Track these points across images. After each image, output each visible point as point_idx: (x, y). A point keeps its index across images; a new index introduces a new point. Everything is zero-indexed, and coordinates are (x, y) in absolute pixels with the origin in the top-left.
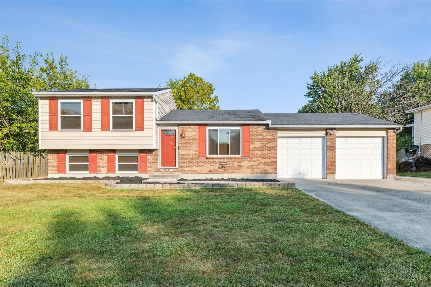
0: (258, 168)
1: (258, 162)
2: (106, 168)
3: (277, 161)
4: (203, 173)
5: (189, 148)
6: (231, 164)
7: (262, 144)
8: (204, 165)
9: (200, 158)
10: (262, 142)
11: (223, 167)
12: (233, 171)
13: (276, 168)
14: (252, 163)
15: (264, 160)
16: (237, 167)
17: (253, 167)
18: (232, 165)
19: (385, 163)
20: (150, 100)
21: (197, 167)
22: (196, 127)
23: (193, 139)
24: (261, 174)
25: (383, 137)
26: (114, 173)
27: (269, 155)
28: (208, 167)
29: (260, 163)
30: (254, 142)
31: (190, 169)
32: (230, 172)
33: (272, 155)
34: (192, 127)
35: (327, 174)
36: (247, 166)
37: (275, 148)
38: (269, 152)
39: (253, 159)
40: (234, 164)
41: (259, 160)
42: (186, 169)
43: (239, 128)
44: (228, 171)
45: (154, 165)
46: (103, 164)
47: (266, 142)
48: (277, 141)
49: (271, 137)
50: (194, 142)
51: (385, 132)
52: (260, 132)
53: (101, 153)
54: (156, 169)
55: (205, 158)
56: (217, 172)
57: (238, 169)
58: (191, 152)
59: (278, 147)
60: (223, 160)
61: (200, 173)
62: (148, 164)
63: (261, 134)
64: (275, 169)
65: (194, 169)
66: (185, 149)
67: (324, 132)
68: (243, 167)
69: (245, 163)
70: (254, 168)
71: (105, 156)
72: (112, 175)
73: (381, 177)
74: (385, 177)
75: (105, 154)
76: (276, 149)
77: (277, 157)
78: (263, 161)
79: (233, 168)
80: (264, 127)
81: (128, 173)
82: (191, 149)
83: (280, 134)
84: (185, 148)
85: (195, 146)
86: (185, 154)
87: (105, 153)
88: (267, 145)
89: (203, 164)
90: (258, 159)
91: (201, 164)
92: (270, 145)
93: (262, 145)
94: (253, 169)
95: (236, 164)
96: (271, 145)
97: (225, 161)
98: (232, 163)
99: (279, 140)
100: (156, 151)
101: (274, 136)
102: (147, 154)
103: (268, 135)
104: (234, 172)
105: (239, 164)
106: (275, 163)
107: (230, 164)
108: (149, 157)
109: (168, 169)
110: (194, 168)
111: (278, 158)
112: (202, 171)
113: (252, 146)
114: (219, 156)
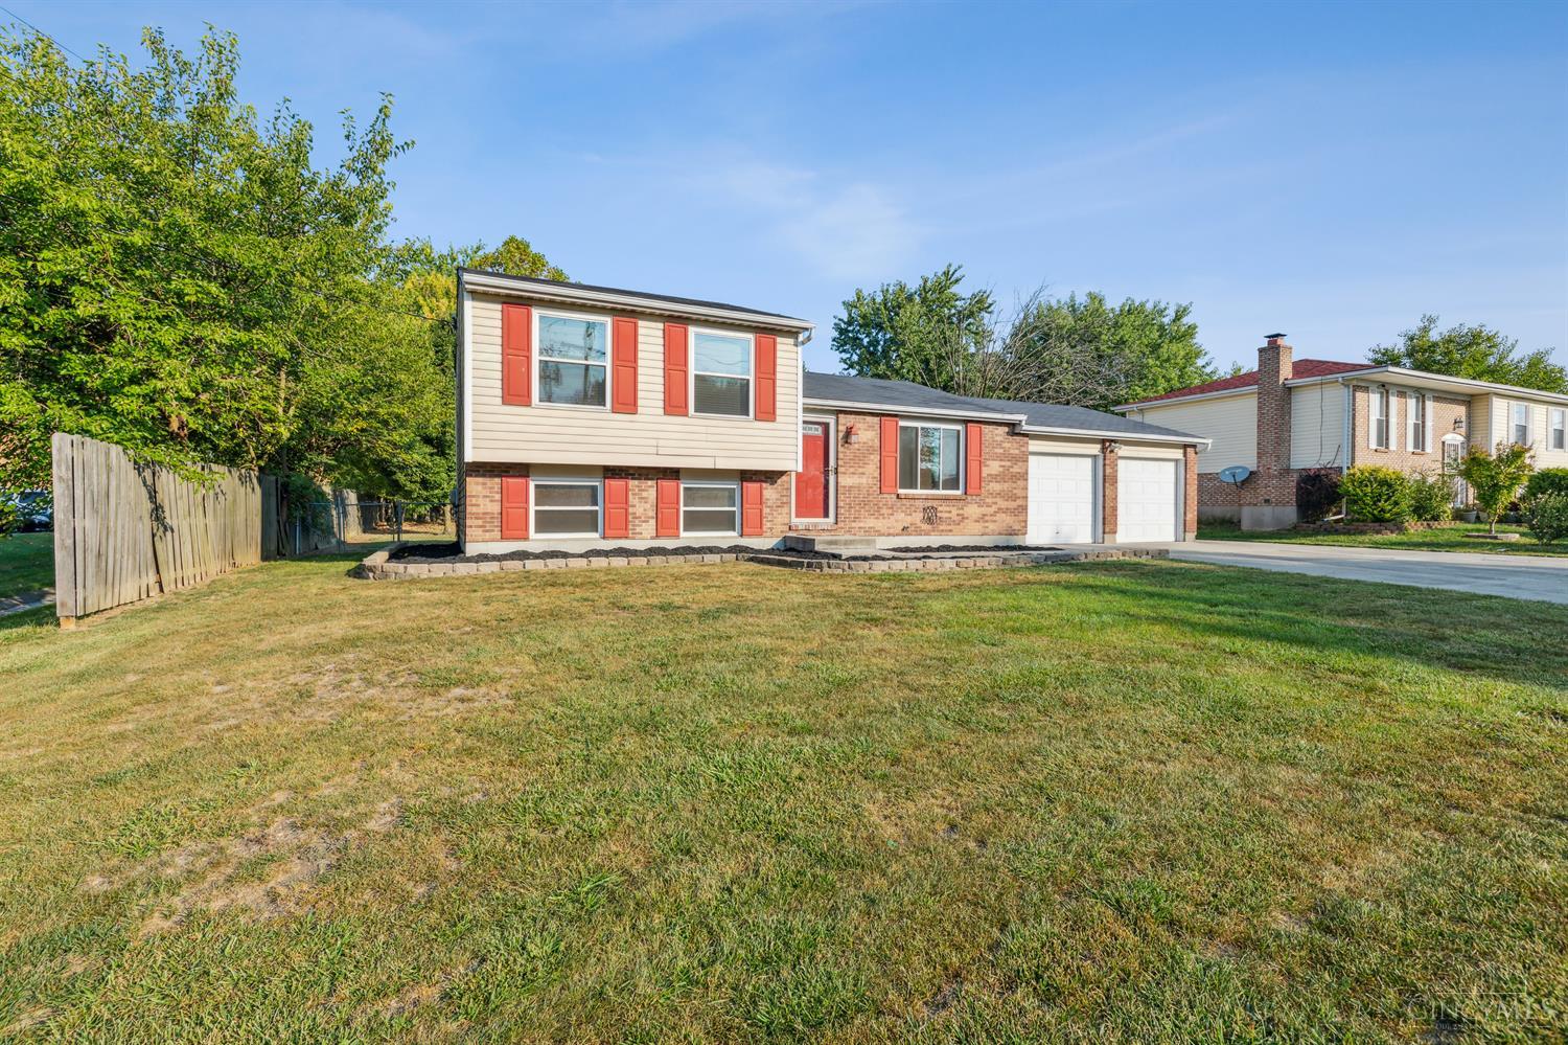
0: (995, 521)
1: (994, 508)
2: (653, 522)
3: (1027, 506)
4: (889, 535)
5: (861, 470)
6: (946, 512)
7: (1003, 466)
8: (892, 514)
9: (885, 496)
10: (1003, 463)
11: (930, 521)
12: (949, 528)
13: (1026, 521)
14: (984, 510)
15: (1006, 503)
16: (956, 518)
17: (986, 518)
18: (947, 515)
19: (1182, 511)
20: (791, 341)
21: (877, 518)
22: (877, 419)
23: (870, 450)
24: (1000, 534)
25: (1176, 461)
26: (677, 536)
27: (1015, 491)
28: (902, 519)
29: (999, 509)
30: (988, 463)
31: (862, 525)
32: (942, 531)
33: (1018, 492)
34: (869, 419)
35: (1104, 533)
36: (975, 517)
37: (1024, 476)
38: (1014, 485)
39: (987, 500)
40: (950, 512)
41: (996, 503)
42: (853, 525)
43: (959, 427)
44: (941, 528)
45: (781, 514)
46: (645, 510)
47: (1009, 464)
48: (1027, 461)
49: (1017, 452)
50: (872, 457)
51: (1182, 451)
52: (999, 439)
53: (640, 479)
54: (785, 524)
55: (894, 497)
56: (919, 532)
57: (959, 524)
58: (864, 480)
59: (1030, 476)
60: (930, 503)
61: (884, 535)
62: (766, 510)
63: (1000, 445)
64: (1023, 524)
65: (871, 525)
66: (853, 473)
67: (1099, 446)
68: (967, 518)
69: (972, 510)
70: (987, 521)
71: (650, 487)
72: (670, 544)
73: (1173, 539)
74: (1182, 539)
75: (650, 483)
76: (1027, 480)
77: (1027, 497)
78: (1003, 504)
79: (950, 521)
80: (1006, 429)
81: (712, 538)
82: (863, 474)
83: (1034, 446)
84: (852, 470)
85: (872, 468)
86: (851, 487)
87: (652, 479)
88: (1011, 470)
89: (890, 511)
90: (994, 500)
91: (884, 511)
92: (1016, 469)
93: (1001, 469)
94: (986, 524)
95: (955, 511)
96: (1019, 471)
97: (935, 504)
98: (948, 509)
99: (1032, 459)
100: (784, 478)
101: (1023, 449)
102: (764, 485)
103: (1012, 446)
104: (951, 531)
105: (961, 512)
106: (1024, 509)
107: (944, 510)
108: (770, 492)
109: (816, 525)
110: (871, 522)
111: (1029, 499)
112: (888, 528)
113: (985, 471)
114: (919, 492)
